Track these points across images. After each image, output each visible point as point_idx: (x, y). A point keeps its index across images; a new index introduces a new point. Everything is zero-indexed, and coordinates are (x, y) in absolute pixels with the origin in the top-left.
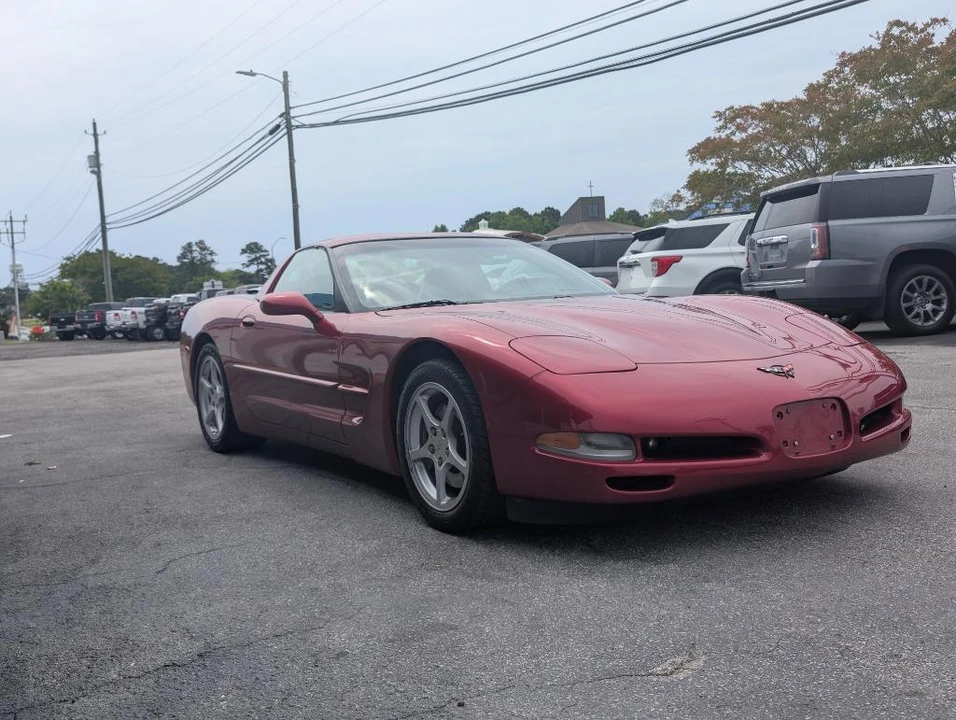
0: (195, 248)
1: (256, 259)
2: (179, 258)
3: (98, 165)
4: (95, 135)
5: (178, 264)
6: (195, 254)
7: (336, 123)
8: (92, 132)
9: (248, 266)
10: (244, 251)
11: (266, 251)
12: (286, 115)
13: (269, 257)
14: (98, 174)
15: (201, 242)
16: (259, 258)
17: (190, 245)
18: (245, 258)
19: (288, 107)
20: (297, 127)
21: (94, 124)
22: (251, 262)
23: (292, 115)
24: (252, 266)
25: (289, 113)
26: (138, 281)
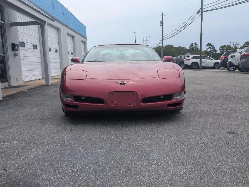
0: (194, 44)
1: (210, 47)
2: (189, 47)
3: (162, 24)
4: (162, 16)
5: (189, 49)
6: (194, 46)
7: (213, 10)
8: (162, 15)
9: (207, 49)
10: (207, 45)
11: (213, 45)
12: (201, 9)
13: (214, 47)
14: (162, 26)
15: (196, 43)
16: (211, 47)
17: (192, 44)
18: (207, 47)
19: (202, 6)
20: (204, 11)
21: (162, 13)
22: (208, 48)
23: (203, 8)
24: (209, 49)
25: (202, 8)
26: (169, 53)
